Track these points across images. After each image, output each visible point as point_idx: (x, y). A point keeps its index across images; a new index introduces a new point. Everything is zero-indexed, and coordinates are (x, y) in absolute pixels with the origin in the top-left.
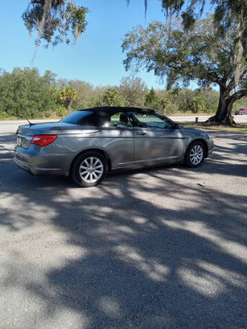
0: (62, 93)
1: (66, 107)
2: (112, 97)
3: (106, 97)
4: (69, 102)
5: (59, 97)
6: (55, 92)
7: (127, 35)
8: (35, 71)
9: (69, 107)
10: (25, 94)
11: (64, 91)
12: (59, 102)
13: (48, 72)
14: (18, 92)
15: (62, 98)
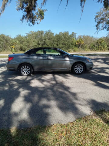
0: (77, 42)
1: (78, 48)
2: (100, 42)
3: (97, 43)
4: (80, 45)
5: (76, 43)
6: (74, 41)
7: (97, 13)
8: (67, 33)
9: (80, 47)
10: (61, 43)
11: (78, 40)
12: (76, 46)
13: (73, 33)
14: (59, 42)
15: (77, 44)
